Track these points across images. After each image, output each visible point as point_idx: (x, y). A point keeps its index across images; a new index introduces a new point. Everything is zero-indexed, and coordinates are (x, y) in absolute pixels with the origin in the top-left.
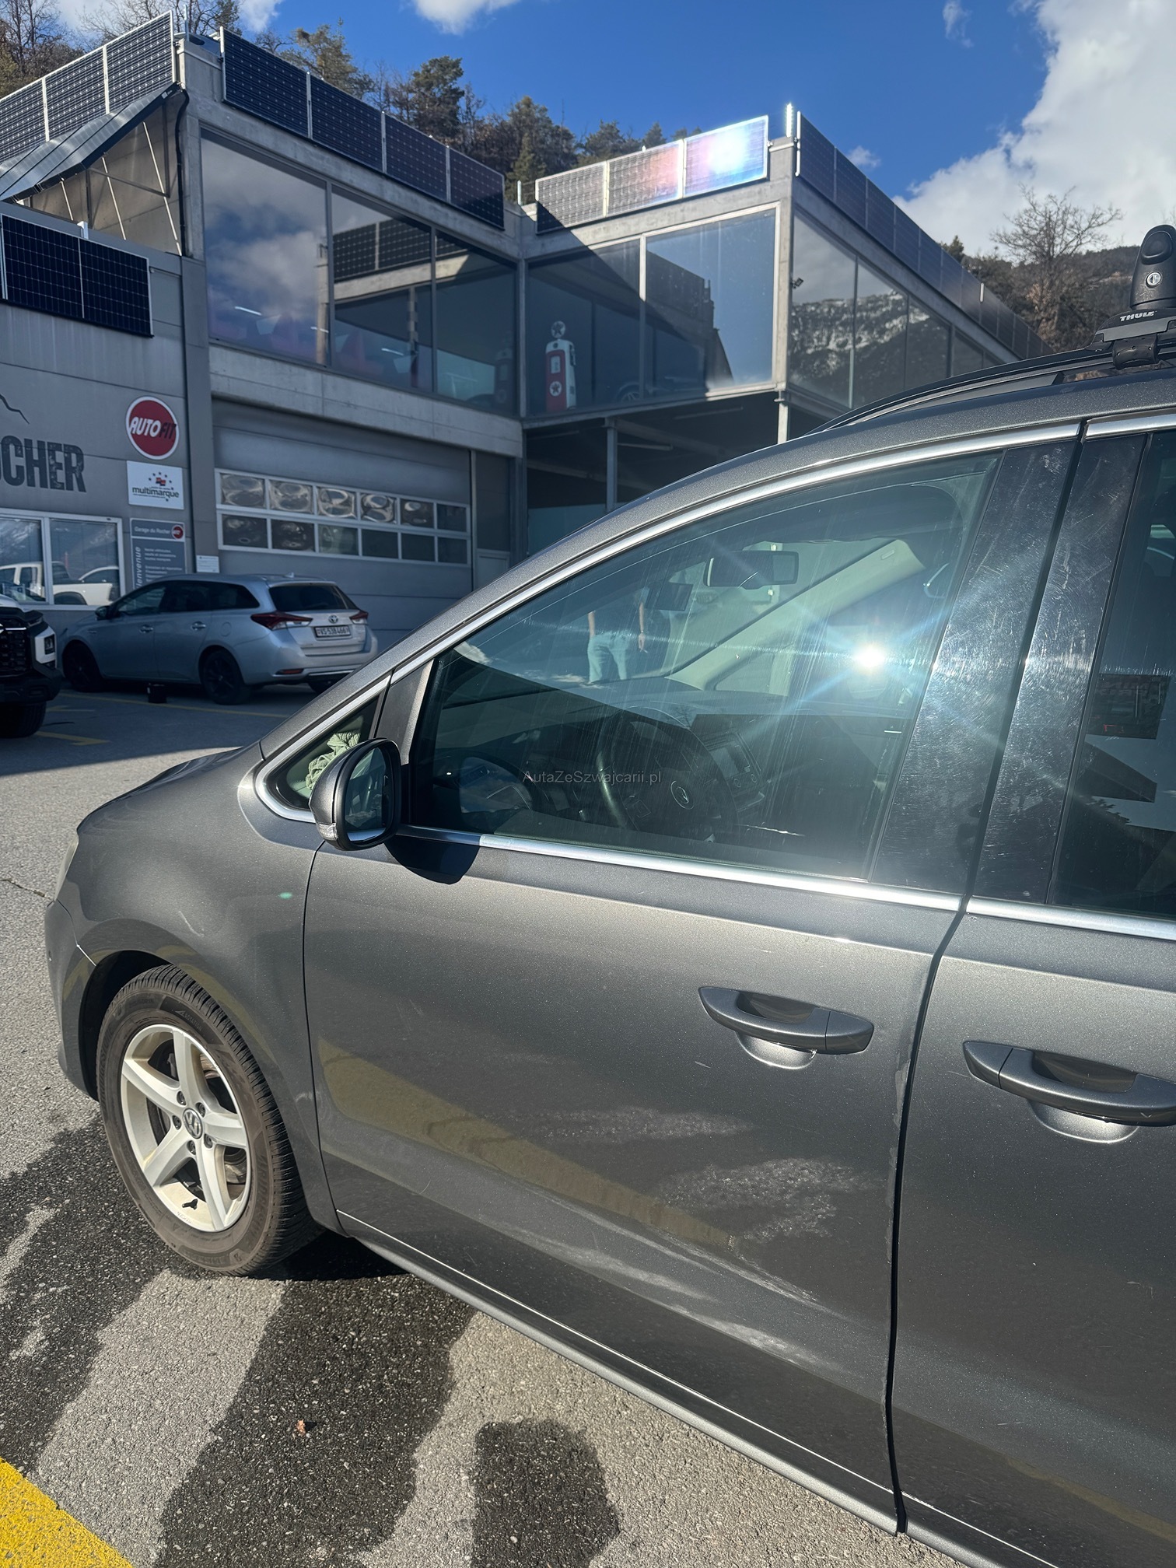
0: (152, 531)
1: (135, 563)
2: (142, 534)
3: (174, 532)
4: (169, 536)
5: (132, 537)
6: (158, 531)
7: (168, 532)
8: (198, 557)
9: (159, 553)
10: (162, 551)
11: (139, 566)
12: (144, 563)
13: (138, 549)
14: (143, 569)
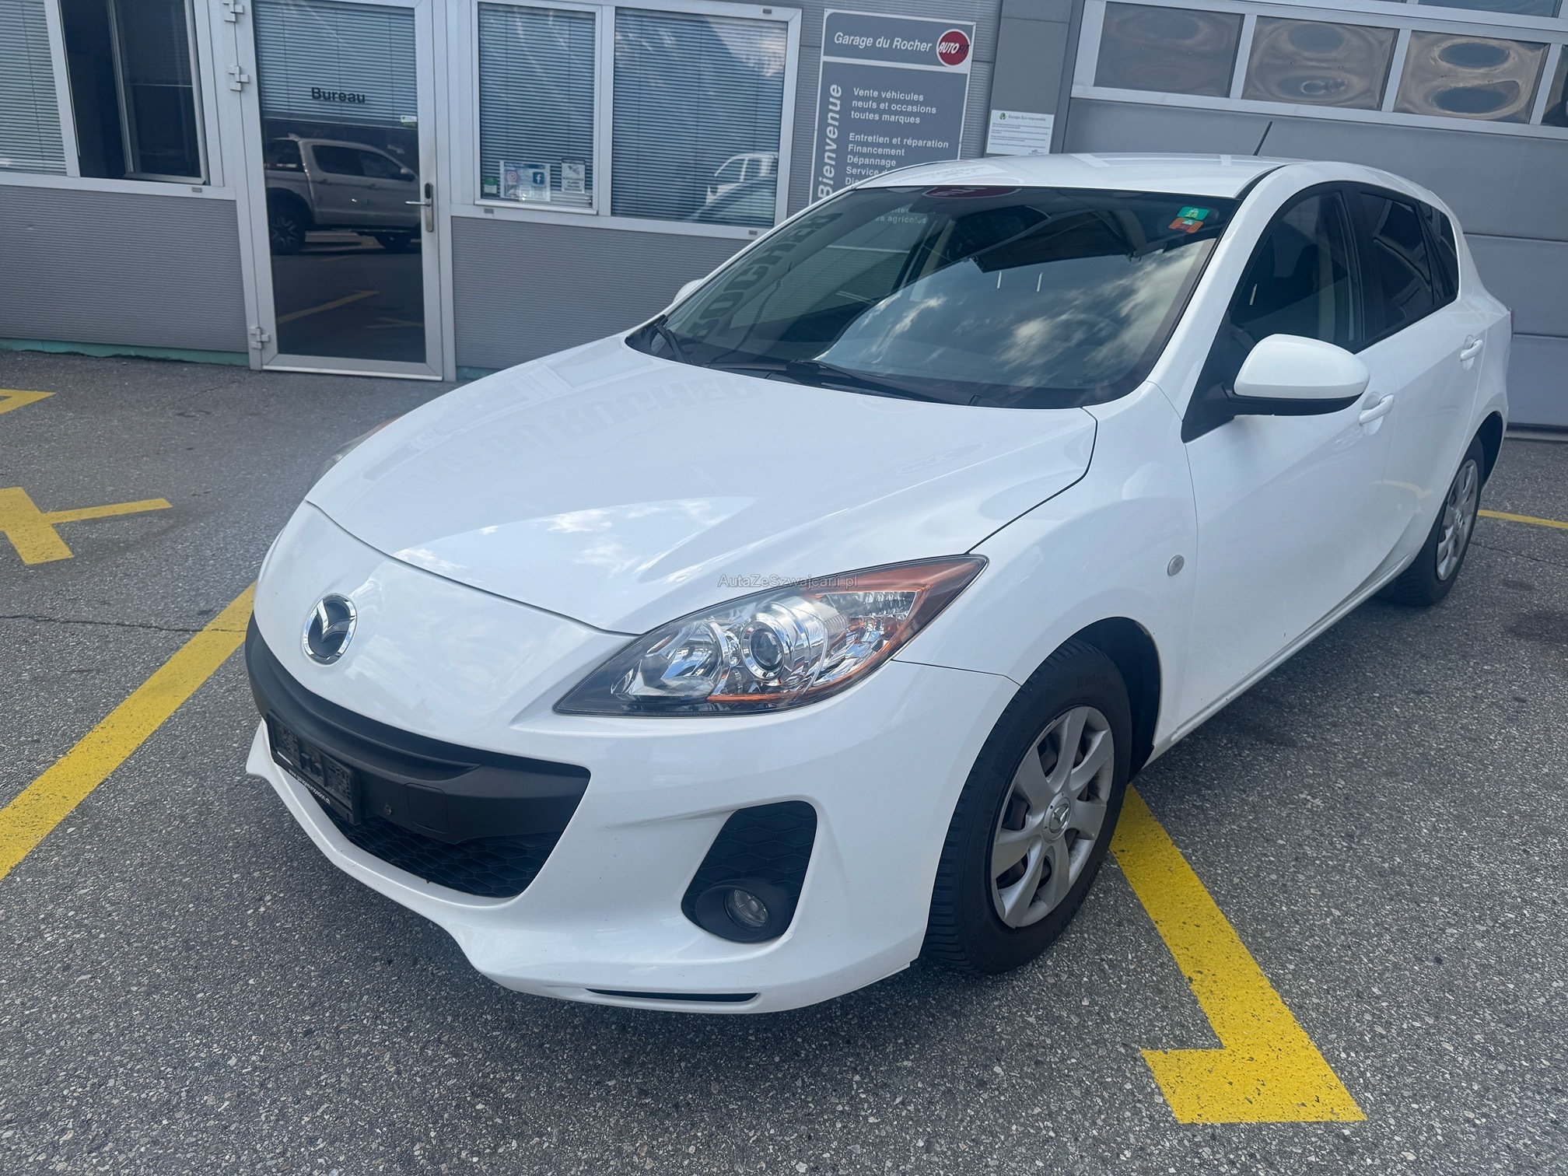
0: (882, 43)
1: (824, 124)
2: (851, 51)
3: (943, 48)
4: (928, 58)
5: (824, 58)
6: (898, 42)
7: (924, 47)
8: (995, 114)
9: (891, 101)
10: (901, 96)
11: (832, 133)
12: (847, 124)
13: (836, 91)
14: (842, 141)
